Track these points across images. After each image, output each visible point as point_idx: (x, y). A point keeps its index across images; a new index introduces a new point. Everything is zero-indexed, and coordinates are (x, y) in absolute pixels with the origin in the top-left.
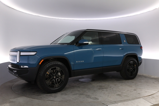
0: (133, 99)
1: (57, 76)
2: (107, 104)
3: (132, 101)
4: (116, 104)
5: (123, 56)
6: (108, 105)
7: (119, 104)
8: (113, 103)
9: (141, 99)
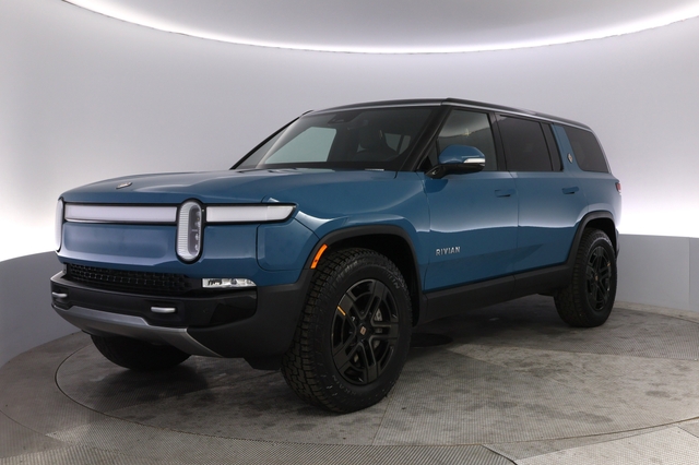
0: (636, 432)
1: (373, 325)
2: (508, 453)
3: (632, 440)
4: (554, 455)
5: (573, 225)
6: (517, 458)
7: (570, 452)
8: (539, 452)
9: (675, 430)
